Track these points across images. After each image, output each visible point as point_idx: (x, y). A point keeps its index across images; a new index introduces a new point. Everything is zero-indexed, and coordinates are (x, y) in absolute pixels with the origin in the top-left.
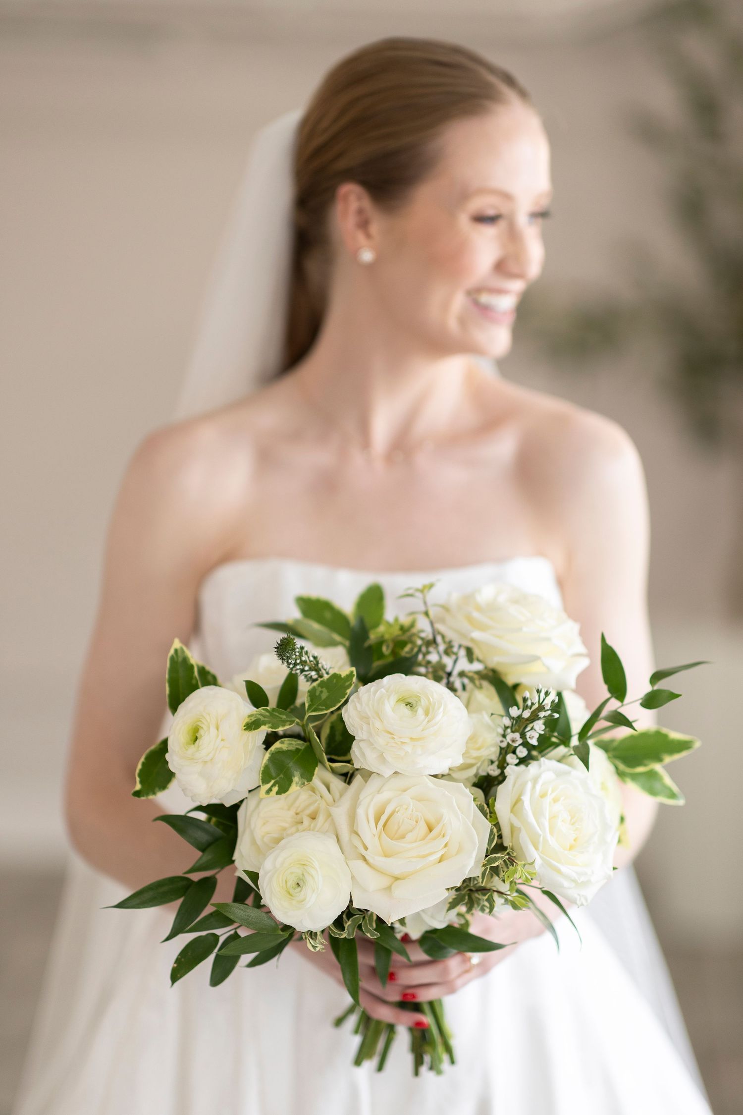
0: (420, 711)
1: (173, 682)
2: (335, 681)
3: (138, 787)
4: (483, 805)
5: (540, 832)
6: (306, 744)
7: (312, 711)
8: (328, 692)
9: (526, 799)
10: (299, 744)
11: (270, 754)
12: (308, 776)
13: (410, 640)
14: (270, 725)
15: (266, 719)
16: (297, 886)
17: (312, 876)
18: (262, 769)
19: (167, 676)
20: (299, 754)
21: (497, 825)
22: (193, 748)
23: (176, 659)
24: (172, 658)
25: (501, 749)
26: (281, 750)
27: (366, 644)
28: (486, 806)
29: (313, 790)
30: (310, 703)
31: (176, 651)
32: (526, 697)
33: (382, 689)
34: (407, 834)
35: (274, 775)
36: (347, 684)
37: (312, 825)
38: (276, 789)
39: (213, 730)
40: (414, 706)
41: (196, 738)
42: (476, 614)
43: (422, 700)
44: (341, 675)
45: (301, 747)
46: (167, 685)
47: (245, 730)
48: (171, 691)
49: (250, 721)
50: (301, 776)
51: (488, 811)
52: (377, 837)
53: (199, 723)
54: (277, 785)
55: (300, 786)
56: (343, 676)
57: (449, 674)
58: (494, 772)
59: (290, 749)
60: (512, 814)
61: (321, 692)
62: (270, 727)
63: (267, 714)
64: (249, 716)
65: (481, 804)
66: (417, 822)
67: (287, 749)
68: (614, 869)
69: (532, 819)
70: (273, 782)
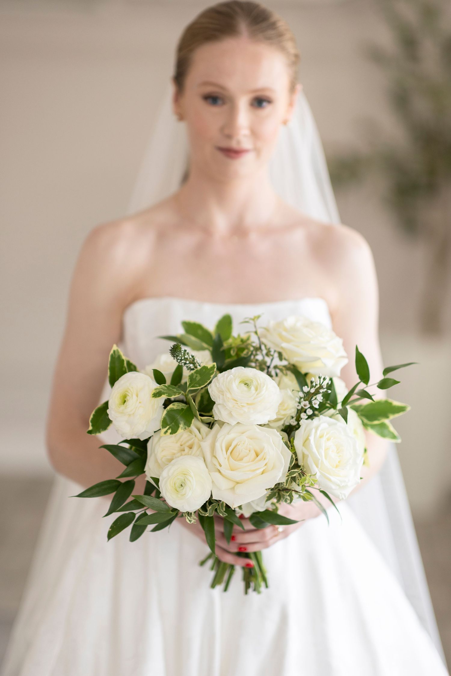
0: (253, 388)
1: (112, 369)
2: (204, 370)
3: (91, 428)
4: (287, 442)
5: (320, 458)
6: (187, 406)
7: (191, 387)
8: (200, 376)
9: (312, 438)
10: (183, 406)
11: (166, 411)
12: (188, 424)
13: (247, 348)
14: (167, 395)
15: (165, 391)
16: (181, 486)
17: (190, 481)
18: (162, 420)
19: (109, 366)
20: (183, 412)
21: (295, 453)
22: (123, 407)
23: (114, 356)
24: (112, 356)
25: (298, 410)
26: (173, 409)
27: (222, 349)
28: (289, 442)
29: (191, 432)
30: (190, 382)
31: (114, 351)
32: (313, 381)
33: (232, 376)
34: (243, 458)
35: (169, 423)
36: (211, 372)
37: (190, 452)
38: (170, 431)
39: (134, 396)
40: (249, 385)
41: (125, 401)
42: (284, 333)
43: (254, 382)
44: (207, 367)
45: (184, 407)
46: (109, 371)
47: (153, 397)
48: (111, 374)
49: (156, 392)
50: (184, 424)
51: (290, 445)
52: (227, 459)
53: (127, 393)
54: (171, 429)
55: (183, 430)
56: (209, 368)
57: (269, 367)
58: (294, 423)
59: (178, 408)
60: (303, 447)
61: (196, 376)
62: (167, 396)
63: (166, 388)
64: (156, 389)
65: (286, 441)
66: (250, 451)
67: (176, 409)
68: (361, 478)
69: (315, 450)
70: (168, 427)
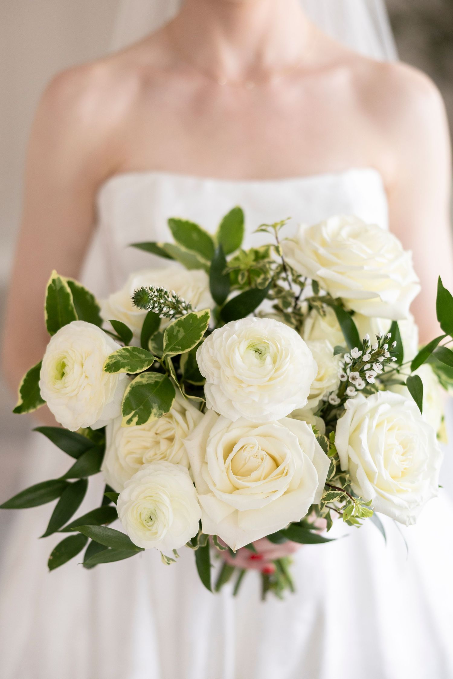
0: (269, 359)
1: (51, 309)
2: (191, 321)
3: (20, 402)
4: (324, 438)
5: (376, 470)
6: (164, 375)
7: (169, 351)
8: (185, 332)
9: (364, 437)
10: (158, 377)
11: (130, 387)
12: (165, 406)
13: (264, 271)
14: (129, 368)
15: (126, 361)
16: (149, 519)
17: (164, 513)
18: (124, 401)
19: (45, 305)
20: (158, 387)
21: (337, 457)
22: (59, 384)
23: (54, 288)
24: (50, 288)
25: (341, 382)
26: (141, 384)
27: (224, 272)
28: (326, 439)
29: (171, 417)
30: (168, 342)
31: (54, 281)
32: (367, 340)
33: (234, 336)
34: (252, 471)
35: (134, 407)
36: (202, 325)
37: (168, 451)
38: (136, 419)
39: (77, 367)
40: (263, 352)
41: (63, 374)
42: (322, 251)
43: (271, 348)
44: (196, 316)
45: (160, 379)
46: (45, 312)
47: (106, 370)
48: (49, 317)
49: (111, 363)
50: (159, 408)
51: (328, 443)
52: (225, 472)
53: (65, 360)
54: (137, 416)
55: (158, 417)
56: (198, 317)
57: (297, 298)
58: (336, 402)
59: (149, 382)
60: (349, 446)
61: (179, 331)
62: (129, 370)
63: (128, 354)
64: (111, 357)
65: (322, 436)
66: (262, 459)
67: (146, 383)
68: (440, 486)
69: (369, 457)
70: (133, 412)
